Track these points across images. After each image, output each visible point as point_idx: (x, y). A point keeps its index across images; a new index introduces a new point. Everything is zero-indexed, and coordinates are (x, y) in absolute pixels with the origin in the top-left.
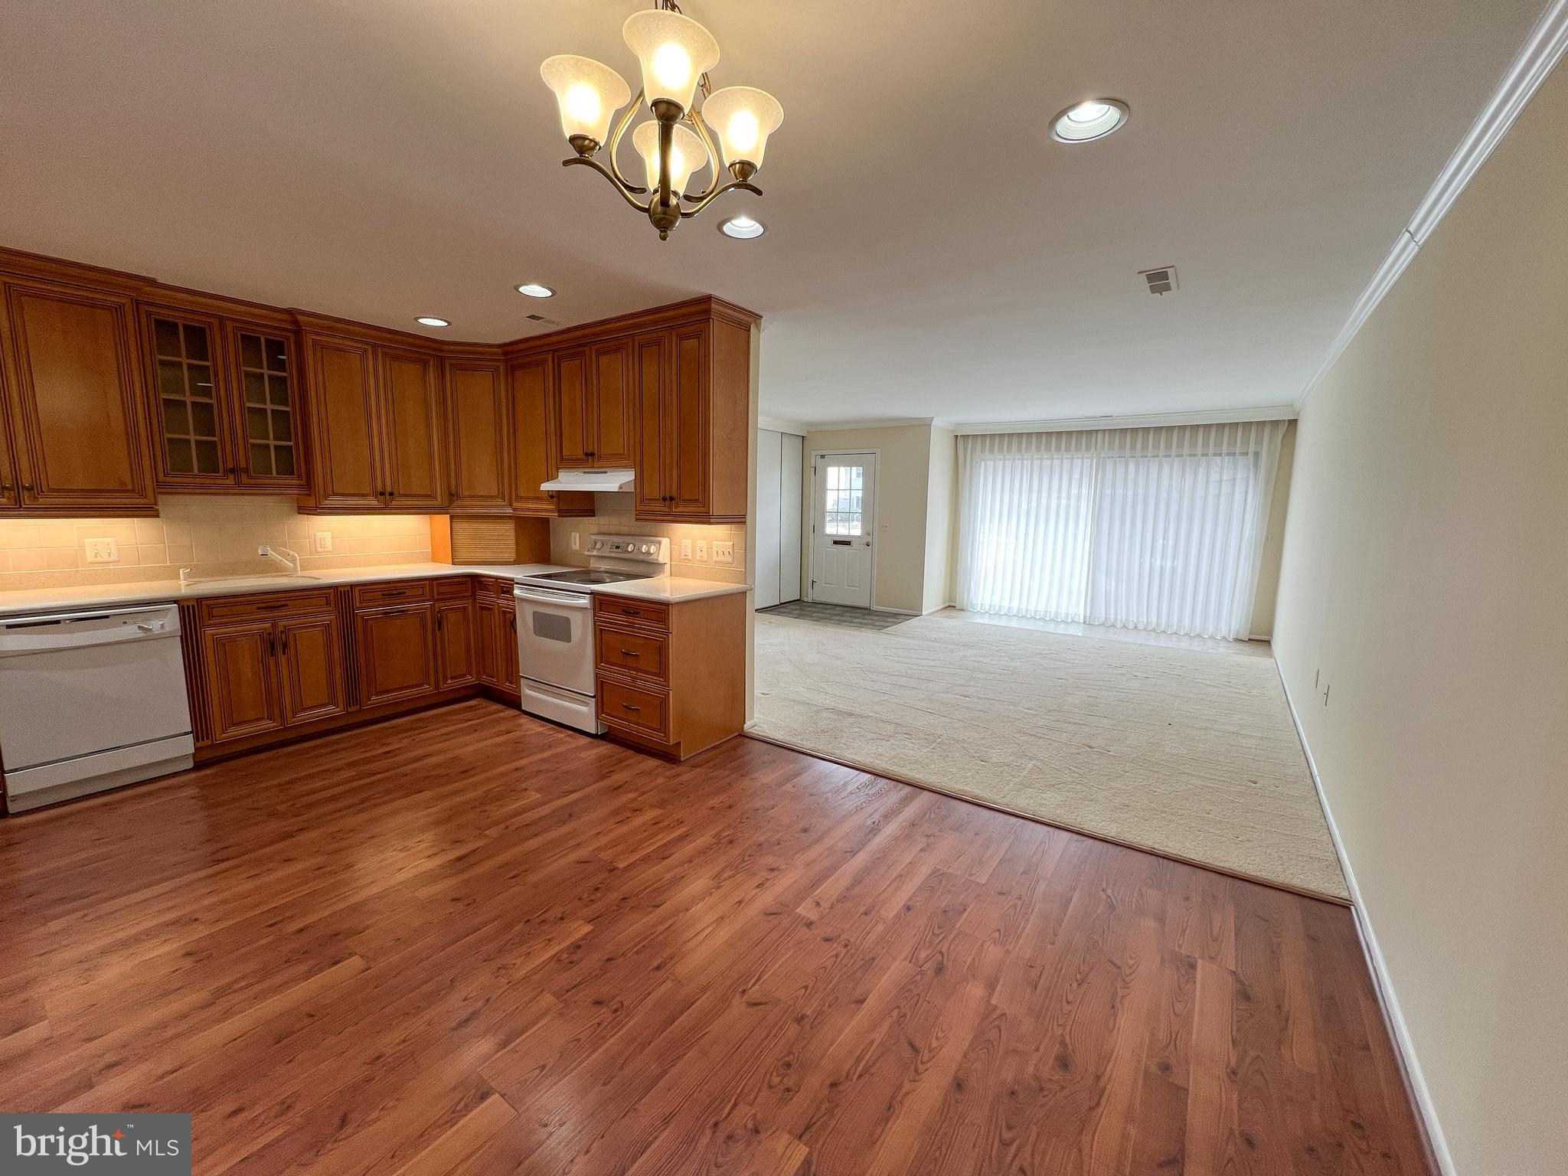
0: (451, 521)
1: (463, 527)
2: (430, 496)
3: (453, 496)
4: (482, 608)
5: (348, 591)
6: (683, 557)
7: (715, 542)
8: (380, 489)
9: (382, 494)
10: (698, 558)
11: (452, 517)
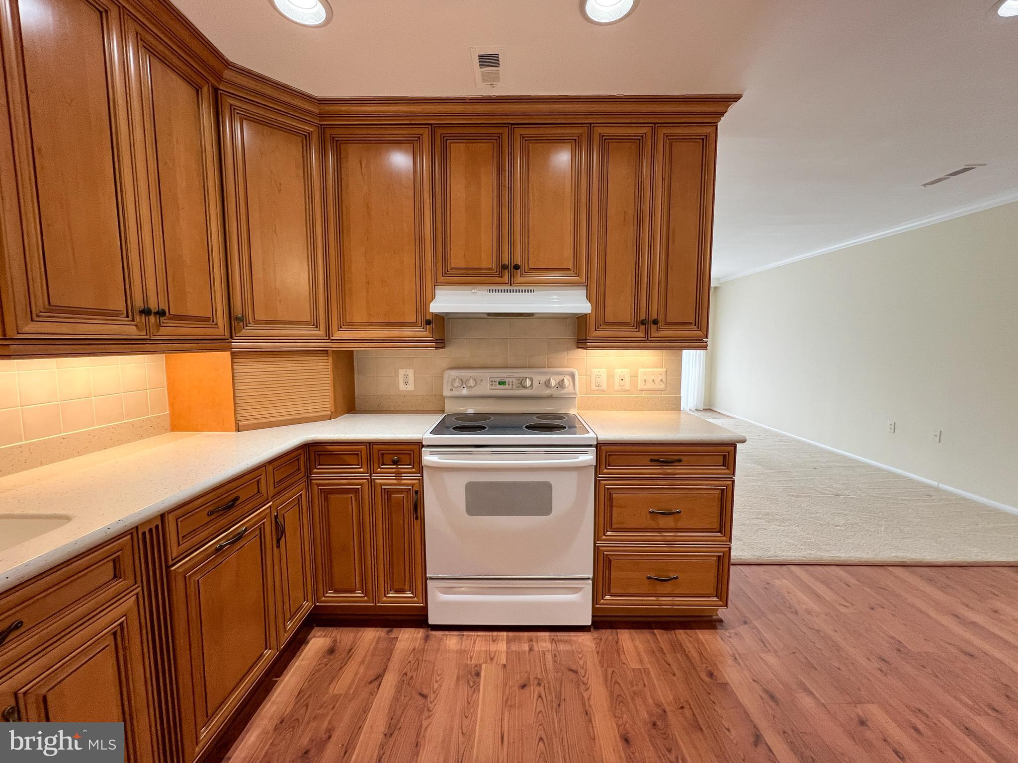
0: (232, 363)
1: (250, 370)
2: (206, 319)
3: (236, 322)
4: (326, 494)
5: (157, 527)
6: (594, 388)
7: (641, 370)
8: (139, 304)
9: (146, 312)
10: (617, 387)
11: (234, 355)
